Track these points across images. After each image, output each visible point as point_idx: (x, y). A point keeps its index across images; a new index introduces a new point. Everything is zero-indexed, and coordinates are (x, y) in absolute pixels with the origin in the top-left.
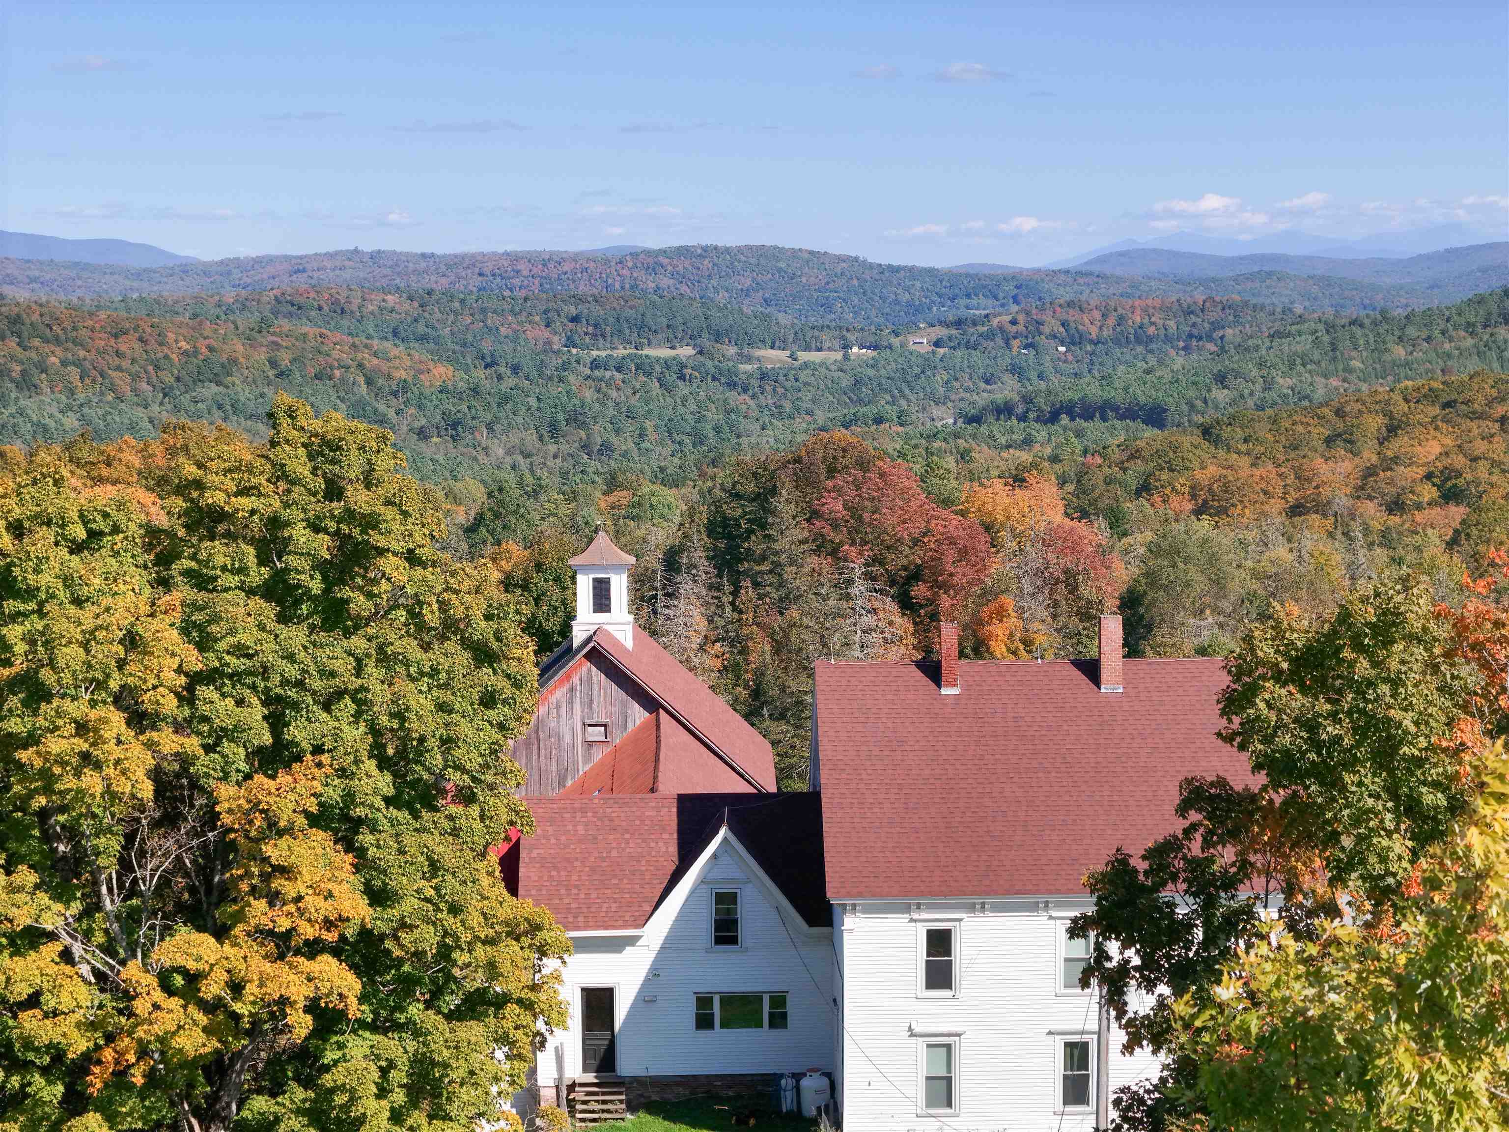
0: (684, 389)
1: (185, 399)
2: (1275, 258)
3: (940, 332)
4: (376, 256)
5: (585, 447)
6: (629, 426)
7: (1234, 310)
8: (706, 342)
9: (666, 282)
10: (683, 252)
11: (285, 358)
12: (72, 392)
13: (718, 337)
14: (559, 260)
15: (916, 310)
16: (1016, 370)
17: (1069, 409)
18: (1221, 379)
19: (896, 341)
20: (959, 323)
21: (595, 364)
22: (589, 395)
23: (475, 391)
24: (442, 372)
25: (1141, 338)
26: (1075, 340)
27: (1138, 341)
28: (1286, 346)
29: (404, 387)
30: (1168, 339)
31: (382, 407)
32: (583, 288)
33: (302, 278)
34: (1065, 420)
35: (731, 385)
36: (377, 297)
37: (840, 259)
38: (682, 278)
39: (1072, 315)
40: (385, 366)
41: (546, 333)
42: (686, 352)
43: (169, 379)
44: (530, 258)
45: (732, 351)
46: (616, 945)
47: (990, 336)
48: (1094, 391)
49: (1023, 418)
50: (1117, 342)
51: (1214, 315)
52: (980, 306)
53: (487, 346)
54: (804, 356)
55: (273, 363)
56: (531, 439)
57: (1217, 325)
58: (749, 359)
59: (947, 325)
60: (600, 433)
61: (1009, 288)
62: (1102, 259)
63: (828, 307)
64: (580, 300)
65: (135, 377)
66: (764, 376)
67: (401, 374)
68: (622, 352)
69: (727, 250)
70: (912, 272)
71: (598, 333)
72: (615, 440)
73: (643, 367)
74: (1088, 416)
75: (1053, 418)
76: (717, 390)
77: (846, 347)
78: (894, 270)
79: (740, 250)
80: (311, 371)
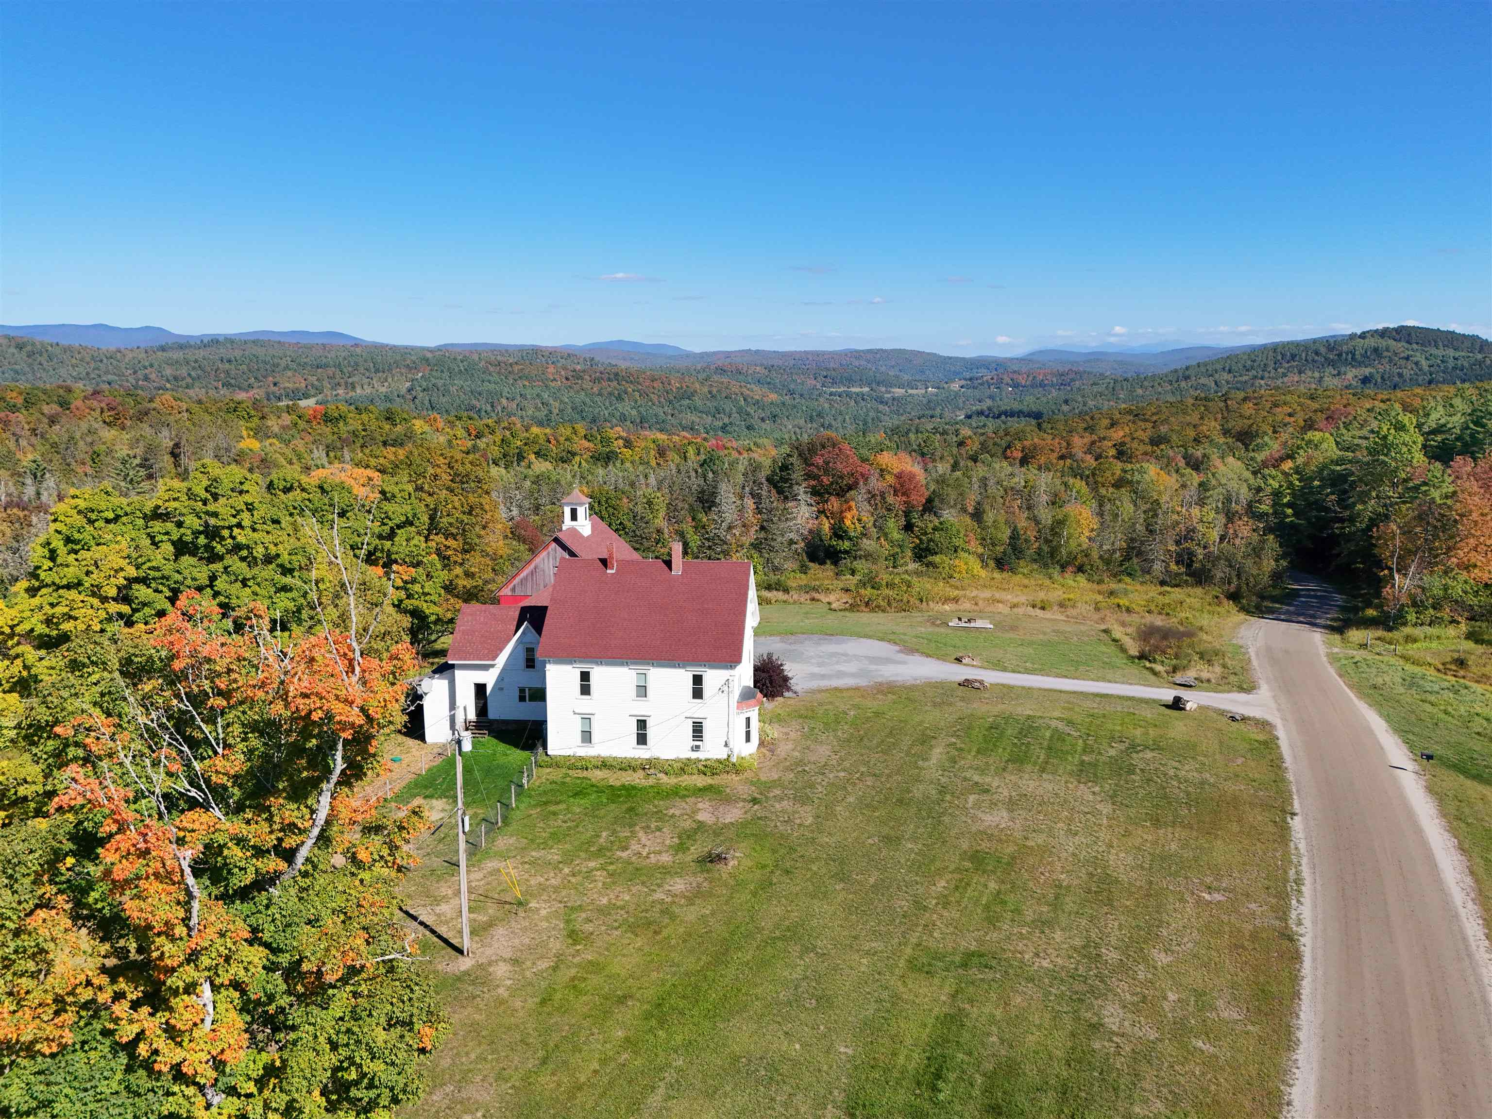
0: (863, 403)
1: (677, 405)
2: (1101, 353)
3: (963, 382)
4: (757, 352)
5: (823, 426)
6: (840, 418)
7: (1080, 374)
8: (874, 386)
9: (863, 363)
10: (870, 351)
11: (714, 390)
12: (636, 402)
13: (878, 384)
14: (824, 353)
15: (956, 373)
16: (991, 397)
17: (1005, 413)
18: (1066, 402)
19: (946, 386)
20: (971, 379)
21: (831, 394)
22: (826, 405)
23: (784, 404)
24: (773, 397)
25: (1042, 385)
26: (1016, 386)
27: (1041, 385)
28: (1095, 389)
29: (758, 402)
30: (1052, 385)
31: (748, 409)
32: (832, 365)
33: (729, 360)
34: (1003, 417)
35: (881, 402)
36: (753, 368)
37: (928, 354)
38: (868, 361)
39: (1015, 376)
40: (751, 394)
41: (814, 382)
42: (866, 389)
43: (672, 398)
44: (813, 353)
45: (883, 389)
46: (486, 668)
47: (981, 384)
48: (1016, 406)
49: (987, 416)
50: (1032, 386)
51: (1071, 376)
52: (983, 372)
53: (792, 386)
54: (910, 391)
55: (710, 392)
56: (802, 422)
57: (1073, 380)
58: (890, 392)
59: (966, 379)
60: (828, 420)
61: (994, 365)
62: (1033, 354)
63: (923, 372)
64: (827, 369)
65: (659, 396)
66: (894, 399)
67: (757, 397)
68: (842, 389)
69: (886, 351)
70: (957, 359)
71: (834, 383)
72: (833, 423)
73: (849, 395)
74: (1012, 415)
75: (999, 416)
76: (875, 404)
77: (927, 388)
78: (950, 358)
79: (892, 350)
80: (724, 395)
